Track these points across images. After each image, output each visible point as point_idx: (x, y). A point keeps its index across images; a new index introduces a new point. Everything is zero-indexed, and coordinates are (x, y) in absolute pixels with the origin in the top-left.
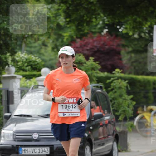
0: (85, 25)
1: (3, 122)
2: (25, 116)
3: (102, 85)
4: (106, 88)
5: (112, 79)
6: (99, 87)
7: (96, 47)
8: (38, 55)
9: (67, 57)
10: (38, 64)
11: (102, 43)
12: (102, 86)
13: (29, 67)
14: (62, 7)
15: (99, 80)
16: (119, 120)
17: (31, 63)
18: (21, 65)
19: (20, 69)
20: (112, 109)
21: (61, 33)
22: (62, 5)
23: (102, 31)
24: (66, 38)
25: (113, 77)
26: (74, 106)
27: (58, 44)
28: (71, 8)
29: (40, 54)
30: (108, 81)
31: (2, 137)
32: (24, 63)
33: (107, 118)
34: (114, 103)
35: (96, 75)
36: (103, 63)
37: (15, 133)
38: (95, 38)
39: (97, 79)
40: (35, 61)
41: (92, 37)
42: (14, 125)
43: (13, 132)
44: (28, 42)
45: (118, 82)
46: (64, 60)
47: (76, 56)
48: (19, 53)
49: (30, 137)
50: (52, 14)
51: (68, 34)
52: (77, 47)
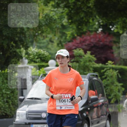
0: (84, 25)
1: (18, 104)
2: (36, 99)
3: (97, 74)
4: (101, 76)
5: (105, 69)
6: (95, 75)
7: (92, 43)
8: (46, 49)
9: (63, 58)
10: (46, 56)
11: (98, 39)
13: (39, 59)
15: (95, 70)
16: (111, 102)
17: (41, 56)
18: (32, 58)
19: (31, 61)
20: (105, 93)
21: (64, 31)
22: (66, 9)
23: (98, 30)
24: (69, 35)
26: (69, 101)
27: (62, 40)
28: (72, 12)
29: (48, 48)
30: (102, 71)
31: (17, 116)
32: (35, 56)
33: (101, 101)
34: (107, 89)
35: (92, 66)
36: (98, 56)
37: (27, 113)
38: (92, 36)
39: (93, 69)
40: (43, 55)
41: (90, 35)
42: (27, 106)
43: (26, 112)
44: (38, 39)
45: (110, 72)
46: (60, 60)
47: (76, 50)
48: (31, 47)
49: (40, 116)
50: (58, 16)
51: (70, 33)
52: (77, 43)
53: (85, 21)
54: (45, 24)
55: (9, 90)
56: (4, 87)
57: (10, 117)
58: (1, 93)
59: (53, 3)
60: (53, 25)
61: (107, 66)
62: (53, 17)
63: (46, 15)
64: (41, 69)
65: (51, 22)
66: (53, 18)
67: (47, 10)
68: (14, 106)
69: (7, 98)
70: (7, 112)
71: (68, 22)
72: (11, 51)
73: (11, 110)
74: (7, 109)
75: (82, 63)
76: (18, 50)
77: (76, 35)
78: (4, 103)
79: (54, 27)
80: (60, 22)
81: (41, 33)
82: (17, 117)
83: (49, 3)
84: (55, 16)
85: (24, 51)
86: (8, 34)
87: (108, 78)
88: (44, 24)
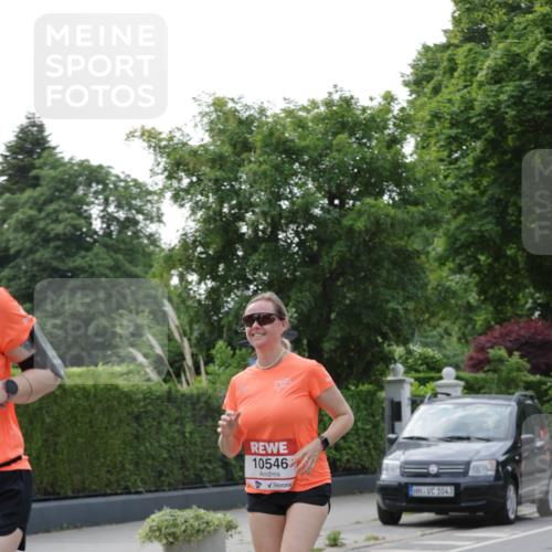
0: (508, 304)
1: (384, 448)
2: (419, 439)
4: (539, 398)
6: (529, 396)
7: (524, 337)
8: (437, 348)
10: (437, 361)
11: (533, 331)
12: (533, 394)
13: (425, 366)
14: (474, 278)
15: (528, 386)
17: (427, 360)
18: (412, 363)
19: (410, 369)
21: (471, 315)
22: (474, 275)
23: (533, 315)
24: (479, 323)
27: (467, 332)
28: (486, 280)
29: (441, 346)
30: (544, 387)
31: (384, 470)
32: (417, 360)
35: (524, 378)
36: (534, 361)
37: (403, 465)
38: (522, 324)
39: (524, 385)
40: (433, 358)
41: (518, 323)
43: (401, 462)
47: (494, 350)
49: (426, 470)
51: (482, 318)
52: (495, 338)
53: (509, 297)
54: (437, 302)
55: (369, 423)
57: (370, 471)
64: (428, 385)
68: (378, 452)
69: (366, 437)
70: (365, 462)
71: (479, 299)
73: (372, 459)
74: (364, 458)
75: (504, 374)
77: (493, 323)
78: (360, 447)
82: (384, 472)
83: (444, 264)
88: (435, 300)
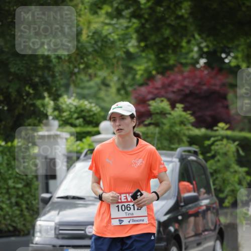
0: (170, 51)
1: (38, 209)
2: (74, 198)
3: (196, 148)
4: (203, 154)
5: (213, 139)
6: (193, 152)
7: (187, 87)
8: (94, 101)
9: (123, 119)
10: (95, 114)
11: (197, 81)
12: (197, 150)
13: (81, 120)
14: (134, 23)
15: (192, 141)
16: (224, 205)
17: (84, 114)
18: (67, 117)
19: (65, 123)
20: (213, 187)
21: (131, 64)
22: (134, 20)
23: (198, 63)
24: (140, 72)
25: (214, 136)
26: (136, 207)
27: (126, 83)
28: (147, 26)
29: (98, 99)
30: (207, 143)
31: (37, 232)
32: (72, 113)
33: (205, 202)
34: (217, 178)
35: (187, 132)
36: (199, 114)
37: (58, 226)
38: (186, 74)
39: (188, 140)
40: (89, 111)
41: (181, 72)
42: (57, 212)
43: (56, 224)
44: (78, 81)
45: (222, 144)
46: (117, 124)
47: (156, 102)
48: (65, 97)
49: (83, 232)
50: (118, 35)
51: (142, 67)
52: (157, 89)
53: (171, 44)
54: (93, 51)
55: (21, 181)
56: (12, 174)
57: (22, 233)
58: (6, 186)
59: (110, 10)
60: (109, 51)
61: (217, 133)
62: (109, 37)
63: (95, 33)
64: (84, 140)
65: (106, 47)
66: (110, 40)
67: (96, 23)
68: (31, 212)
69: (18, 196)
70: (16, 223)
71: (138, 47)
72: (25, 103)
73: (25, 220)
74: (16, 219)
75: (166, 127)
76: (38, 103)
77: (154, 72)
78: (11, 207)
79: (111, 56)
80: (122, 46)
81: (84, 69)
82: (37, 234)
83: (100, 8)
84: (113, 35)
85: (52, 103)
86: (19, 69)
87: (218, 157)
88: (90, 50)
